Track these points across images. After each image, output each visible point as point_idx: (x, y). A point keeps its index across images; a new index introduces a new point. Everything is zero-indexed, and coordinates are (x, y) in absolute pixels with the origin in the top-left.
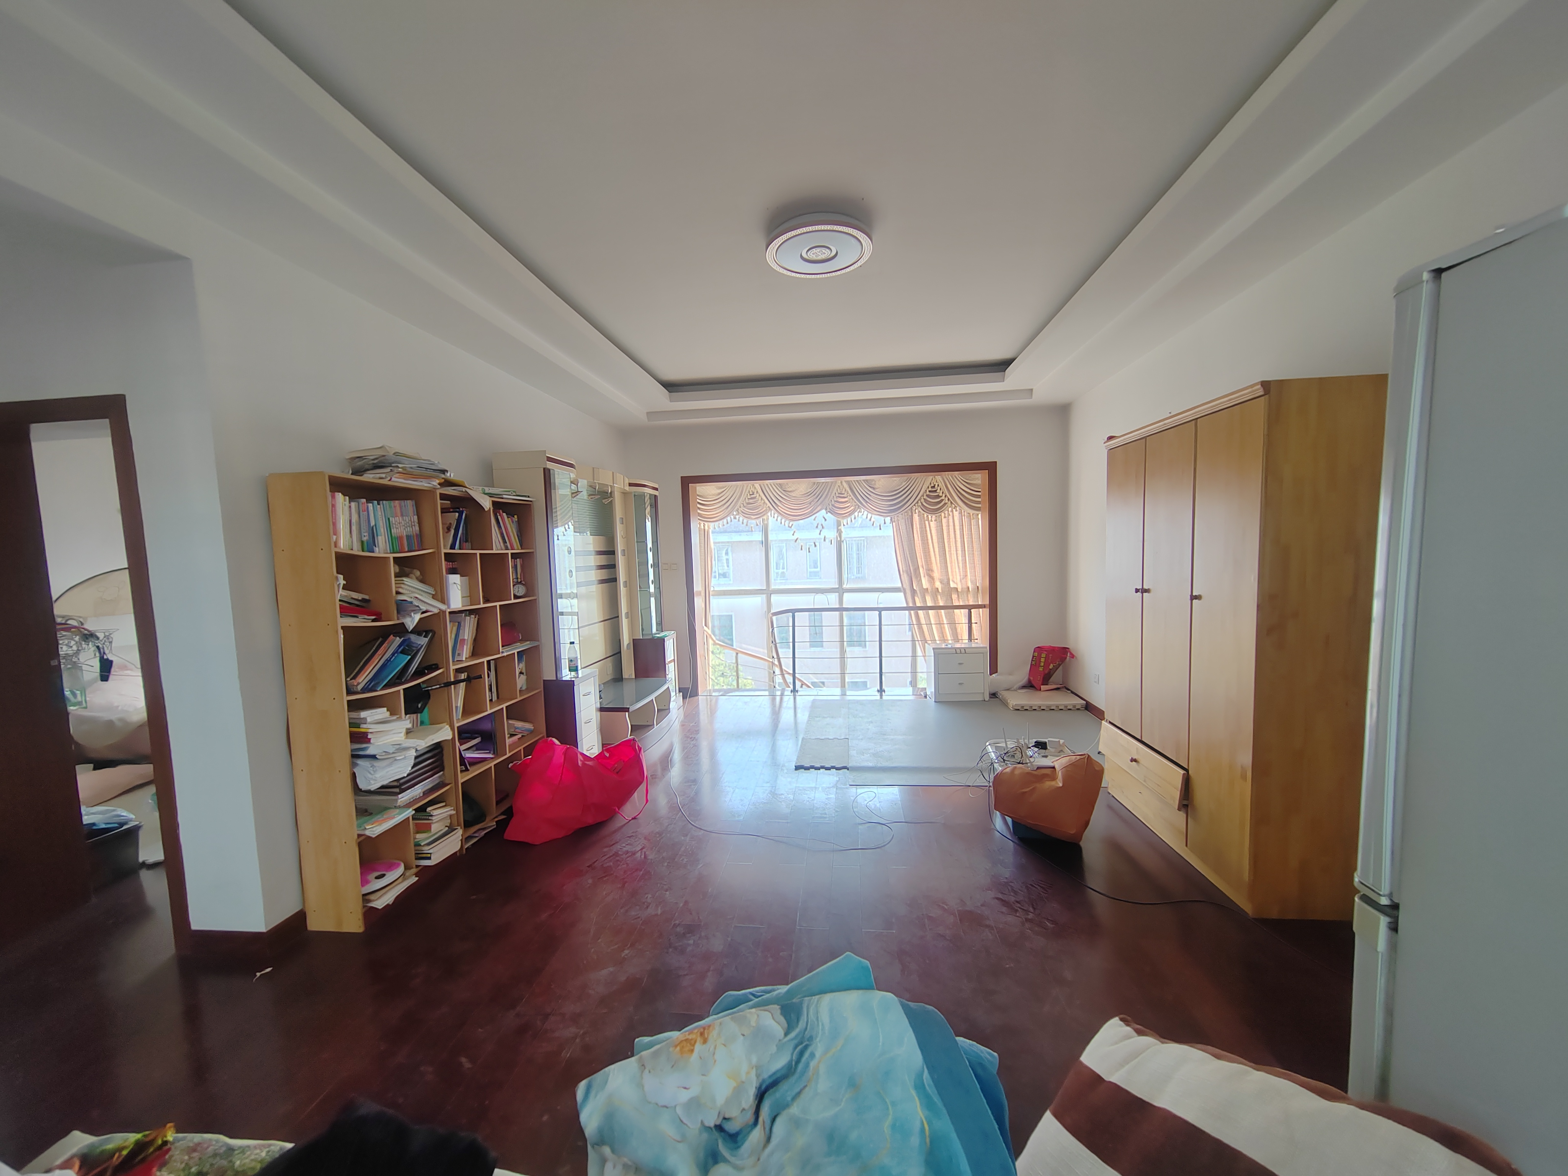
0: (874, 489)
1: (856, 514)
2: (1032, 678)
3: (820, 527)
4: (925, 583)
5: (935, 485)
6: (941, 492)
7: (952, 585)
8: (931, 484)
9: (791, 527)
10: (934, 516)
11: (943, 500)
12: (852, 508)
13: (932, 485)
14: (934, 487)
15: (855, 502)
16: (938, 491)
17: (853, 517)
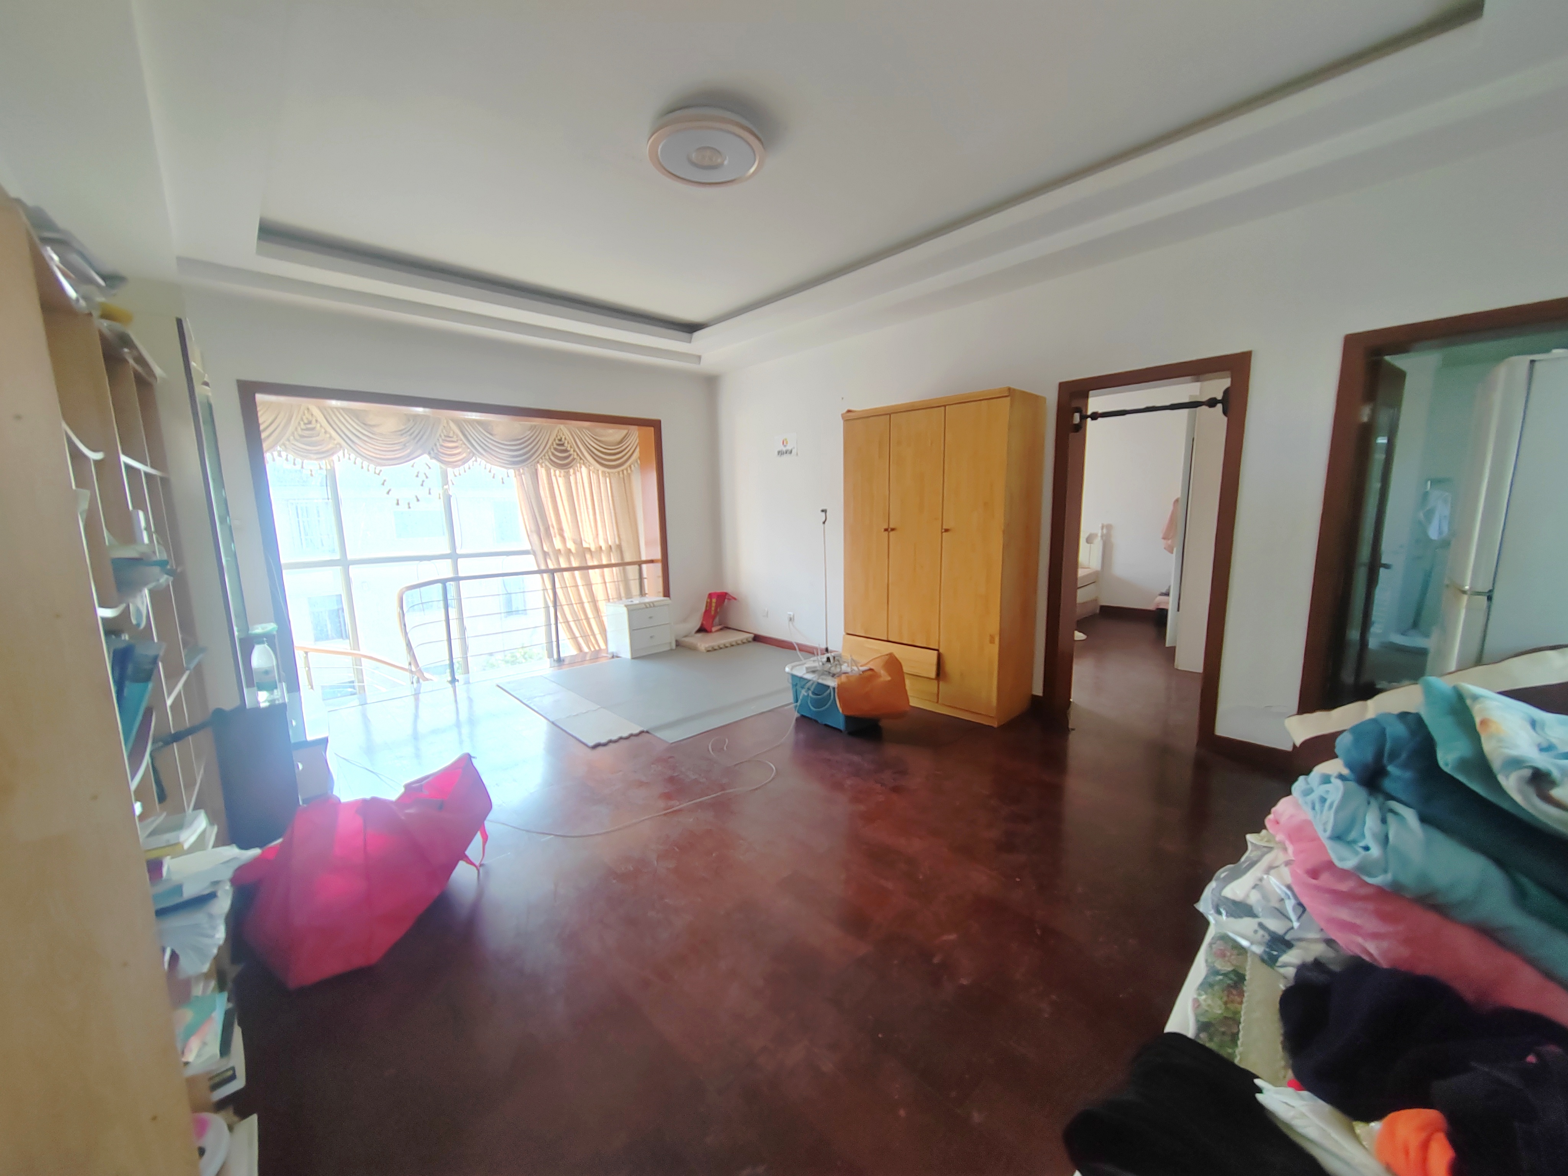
0: (491, 434)
1: (470, 462)
2: (704, 622)
3: (422, 477)
4: (558, 544)
5: (561, 438)
6: (569, 446)
8: (557, 436)
10: (562, 471)
11: (570, 455)
12: (464, 455)
13: (559, 438)
14: (560, 440)
15: (469, 448)
16: (566, 444)
17: (466, 465)
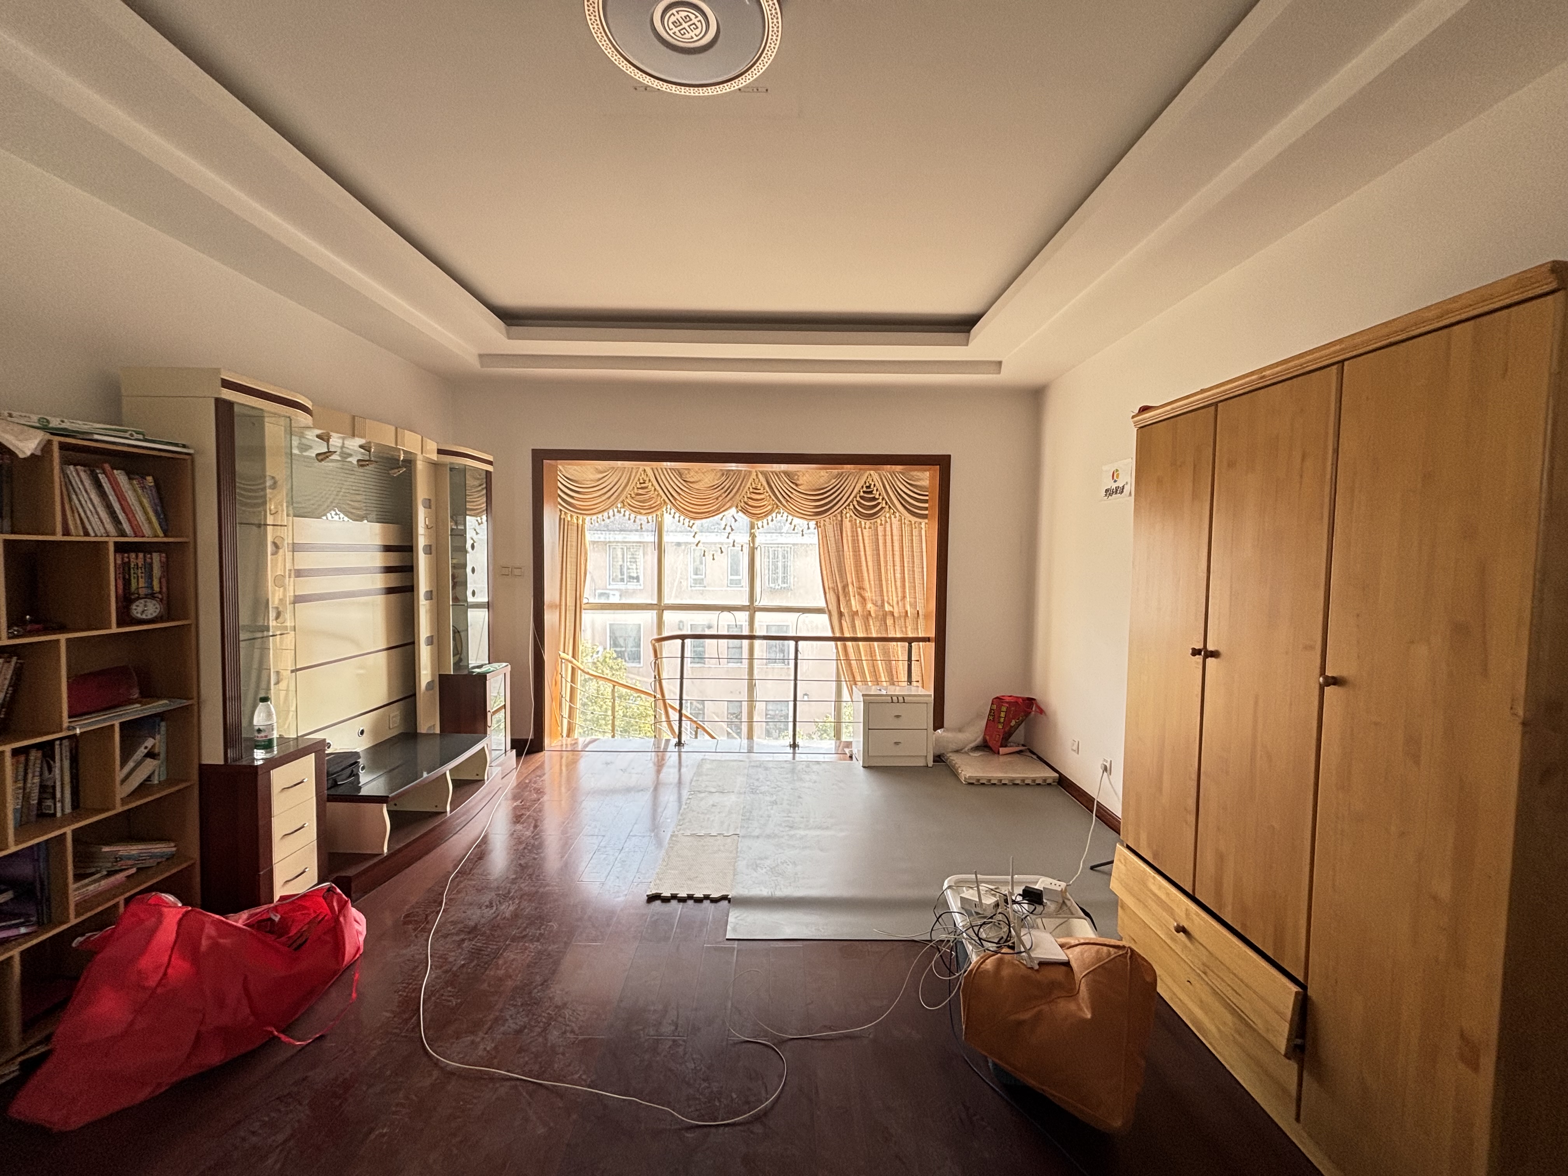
0: (797, 485)
1: (774, 515)
2: (988, 738)
3: (728, 529)
4: (855, 604)
5: (871, 484)
6: (878, 493)
7: (887, 608)
8: (865, 482)
9: (691, 527)
10: (868, 522)
11: (879, 503)
12: (770, 507)
13: (868, 484)
15: (773, 500)
16: (874, 492)
17: (770, 518)
